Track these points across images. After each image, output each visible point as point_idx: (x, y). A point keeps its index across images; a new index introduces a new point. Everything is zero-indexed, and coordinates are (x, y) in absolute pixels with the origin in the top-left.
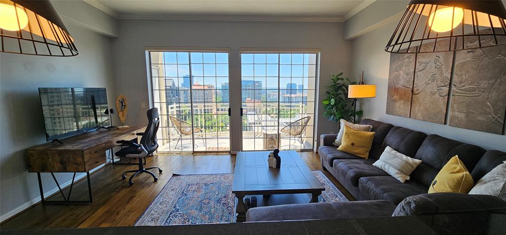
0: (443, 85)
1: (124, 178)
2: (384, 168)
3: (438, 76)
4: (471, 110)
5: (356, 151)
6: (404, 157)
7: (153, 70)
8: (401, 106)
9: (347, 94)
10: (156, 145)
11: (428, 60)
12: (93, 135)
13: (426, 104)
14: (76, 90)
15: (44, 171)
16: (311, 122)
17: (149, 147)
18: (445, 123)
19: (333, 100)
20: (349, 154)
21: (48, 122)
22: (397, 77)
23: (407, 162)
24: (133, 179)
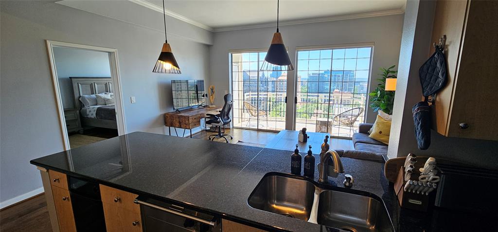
1: (210, 139)
5: (382, 139)
7: (233, 66)
9: (384, 87)
10: (229, 120)
12: (195, 110)
14: (189, 81)
15: (172, 126)
17: (225, 120)
19: (379, 92)
20: (376, 140)
21: (174, 100)
24: (214, 140)
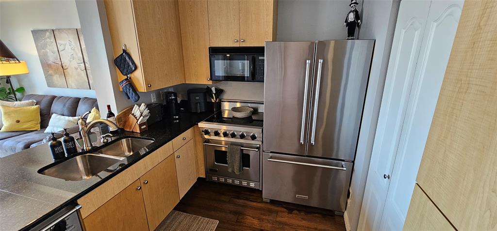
0: (79, 62)
2: (54, 130)
3: (75, 56)
6: (67, 118)
8: (57, 79)
11: (64, 43)
13: (75, 76)
18: (90, 88)
20: (15, 131)
22: (46, 54)
23: (69, 121)
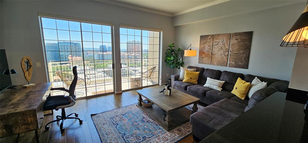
0: (226, 51)
3: (223, 48)
4: (237, 61)
6: (218, 81)
9: (184, 55)
11: (219, 41)
13: (219, 59)
16: (157, 69)
18: (227, 66)
19: (172, 57)
22: (204, 47)
23: (220, 83)
